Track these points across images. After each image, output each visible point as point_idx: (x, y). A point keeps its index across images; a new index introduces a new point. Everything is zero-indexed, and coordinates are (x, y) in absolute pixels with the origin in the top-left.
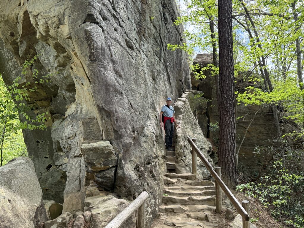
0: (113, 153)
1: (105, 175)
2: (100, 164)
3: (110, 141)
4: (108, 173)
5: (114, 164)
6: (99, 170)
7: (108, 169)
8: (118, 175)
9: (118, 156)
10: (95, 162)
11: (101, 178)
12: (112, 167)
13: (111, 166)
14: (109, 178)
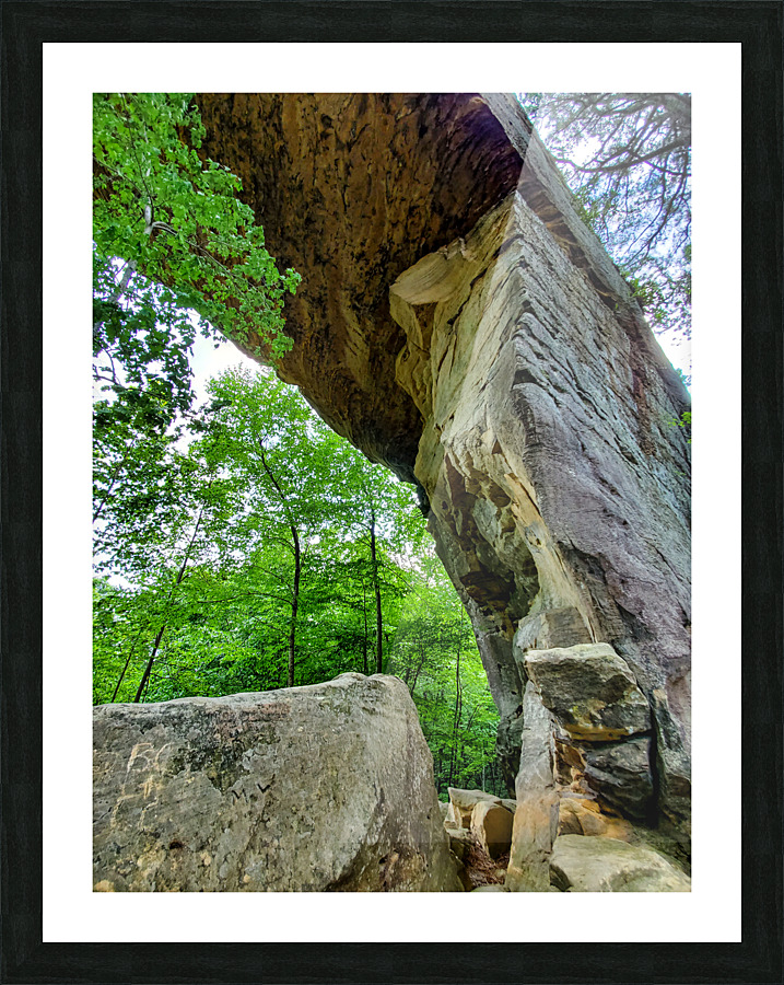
0: (630, 683)
1: (615, 759)
2: (592, 718)
3: (612, 643)
4: (624, 756)
5: (642, 724)
6: (592, 738)
7: (624, 739)
8: (668, 770)
9: (651, 697)
10: (571, 710)
11: (601, 768)
12: (637, 735)
13: (631, 730)
14: (631, 773)
